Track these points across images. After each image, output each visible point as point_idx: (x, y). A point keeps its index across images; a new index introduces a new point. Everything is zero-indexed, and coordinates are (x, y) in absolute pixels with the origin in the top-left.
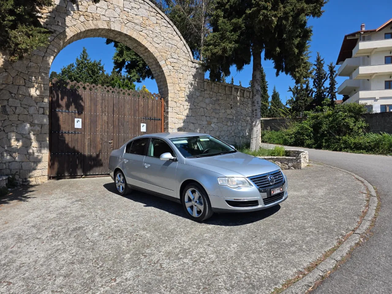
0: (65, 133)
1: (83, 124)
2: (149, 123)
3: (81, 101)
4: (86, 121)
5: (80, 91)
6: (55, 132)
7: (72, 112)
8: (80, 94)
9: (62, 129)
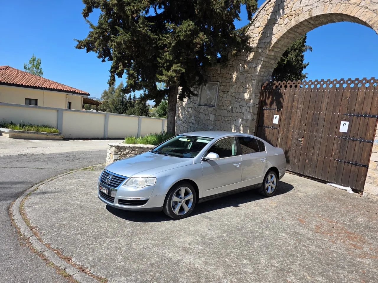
0: (266, 127)
1: (280, 120)
2: (354, 122)
3: (281, 99)
4: (283, 117)
5: (282, 90)
6: (260, 126)
7: (273, 109)
8: (282, 92)
9: (264, 124)
